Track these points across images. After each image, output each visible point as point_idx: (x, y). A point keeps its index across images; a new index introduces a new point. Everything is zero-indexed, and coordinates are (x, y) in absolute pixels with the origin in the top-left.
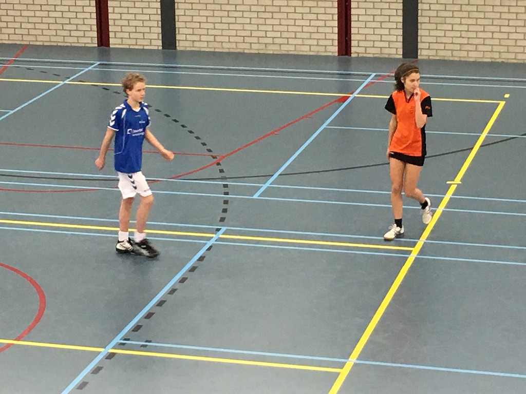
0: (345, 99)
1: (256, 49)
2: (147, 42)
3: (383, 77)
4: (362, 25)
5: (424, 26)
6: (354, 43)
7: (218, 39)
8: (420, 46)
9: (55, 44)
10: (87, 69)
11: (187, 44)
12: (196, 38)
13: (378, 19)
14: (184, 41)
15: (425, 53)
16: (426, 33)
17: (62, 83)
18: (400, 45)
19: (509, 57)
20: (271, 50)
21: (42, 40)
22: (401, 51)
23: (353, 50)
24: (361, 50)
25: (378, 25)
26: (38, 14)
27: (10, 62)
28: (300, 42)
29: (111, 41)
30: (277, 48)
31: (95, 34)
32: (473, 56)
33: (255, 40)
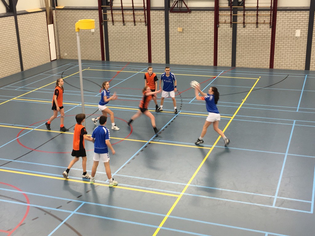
0: (215, 77)
1: (191, 64)
2: (162, 62)
4: (220, 57)
5: (238, 58)
6: (218, 63)
7: (181, 61)
8: (236, 63)
9: (137, 62)
10: (145, 69)
12: (175, 61)
13: (225, 56)
14: (171, 62)
15: (237, 65)
17: (138, 72)
18: (231, 63)
19: (261, 67)
20: (196, 64)
21: (134, 61)
22: (231, 65)
23: (218, 64)
24: (220, 64)
25: (225, 58)
26: (132, 54)
27: (125, 67)
28: (203, 62)
29: (152, 61)
31: (148, 59)
32: (251, 66)
33: (191, 61)
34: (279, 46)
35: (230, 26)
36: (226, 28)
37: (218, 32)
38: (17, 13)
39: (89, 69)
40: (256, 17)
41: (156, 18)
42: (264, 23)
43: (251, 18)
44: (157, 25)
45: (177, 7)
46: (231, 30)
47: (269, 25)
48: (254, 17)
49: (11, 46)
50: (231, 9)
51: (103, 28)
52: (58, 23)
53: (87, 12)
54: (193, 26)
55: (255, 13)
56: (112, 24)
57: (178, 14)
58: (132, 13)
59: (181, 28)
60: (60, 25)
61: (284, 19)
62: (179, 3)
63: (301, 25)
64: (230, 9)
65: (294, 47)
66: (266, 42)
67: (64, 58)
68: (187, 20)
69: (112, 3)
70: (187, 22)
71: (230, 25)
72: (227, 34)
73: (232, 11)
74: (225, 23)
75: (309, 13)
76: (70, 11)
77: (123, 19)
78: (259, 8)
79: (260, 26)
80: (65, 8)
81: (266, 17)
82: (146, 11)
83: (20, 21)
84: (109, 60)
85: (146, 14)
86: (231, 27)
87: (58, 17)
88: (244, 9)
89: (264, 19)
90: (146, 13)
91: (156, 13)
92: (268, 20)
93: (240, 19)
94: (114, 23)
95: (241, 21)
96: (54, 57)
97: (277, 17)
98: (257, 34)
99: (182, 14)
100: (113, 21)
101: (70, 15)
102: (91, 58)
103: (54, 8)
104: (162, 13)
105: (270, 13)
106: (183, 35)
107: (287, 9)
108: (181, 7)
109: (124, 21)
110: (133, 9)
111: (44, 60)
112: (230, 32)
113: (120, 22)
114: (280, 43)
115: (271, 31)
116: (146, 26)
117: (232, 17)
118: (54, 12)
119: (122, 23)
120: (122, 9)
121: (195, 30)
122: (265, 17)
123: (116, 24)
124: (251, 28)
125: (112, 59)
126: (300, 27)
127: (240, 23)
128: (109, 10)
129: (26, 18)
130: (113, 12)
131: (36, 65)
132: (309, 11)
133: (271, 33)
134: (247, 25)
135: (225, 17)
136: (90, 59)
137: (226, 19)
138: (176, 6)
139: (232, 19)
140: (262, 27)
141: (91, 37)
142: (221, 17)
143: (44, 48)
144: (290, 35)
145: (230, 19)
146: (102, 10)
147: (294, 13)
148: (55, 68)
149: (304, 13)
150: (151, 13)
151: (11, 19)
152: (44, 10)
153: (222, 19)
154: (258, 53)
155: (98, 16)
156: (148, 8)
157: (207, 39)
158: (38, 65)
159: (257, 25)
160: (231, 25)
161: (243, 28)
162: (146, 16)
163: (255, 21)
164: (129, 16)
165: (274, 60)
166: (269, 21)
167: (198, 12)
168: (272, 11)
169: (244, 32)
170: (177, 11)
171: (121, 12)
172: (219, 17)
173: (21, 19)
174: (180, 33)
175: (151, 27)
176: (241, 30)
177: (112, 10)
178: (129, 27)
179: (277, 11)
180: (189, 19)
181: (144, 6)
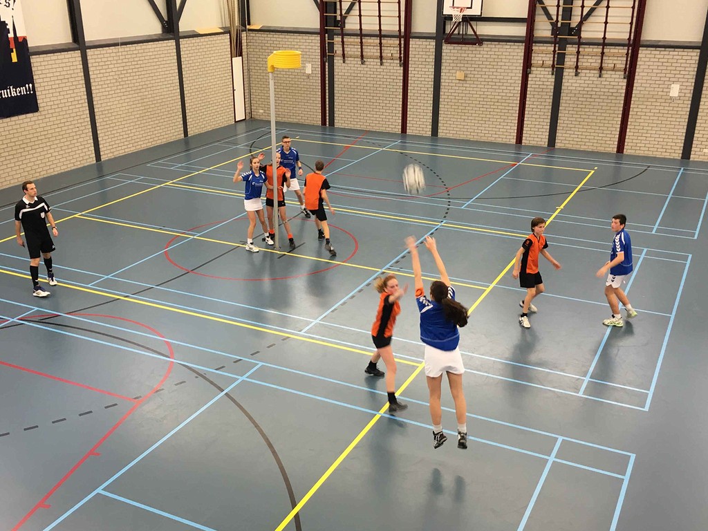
0: (515, 165)
1: (476, 138)
2: (424, 132)
3: (535, 156)
4: (529, 129)
5: (559, 131)
6: (524, 138)
7: (458, 133)
8: (557, 141)
9: (381, 131)
10: (394, 144)
11: (443, 134)
12: (448, 132)
14: (442, 133)
15: (558, 145)
16: (561, 135)
17: (381, 149)
18: (547, 140)
19: (601, 149)
21: (376, 129)
22: (547, 144)
23: (523, 141)
24: (527, 142)
25: (537, 130)
26: (374, 116)
28: (497, 136)
29: (408, 131)
30: (486, 138)
31: (400, 127)
32: (583, 148)
33: (476, 134)
34: (638, 113)
35: (551, 73)
36: (542, 76)
37: (529, 82)
38: (180, 35)
39: (297, 139)
40: (600, 58)
41: (420, 53)
42: (614, 69)
43: (590, 57)
44: (420, 66)
45: (459, 34)
46: (552, 79)
47: (623, 73)
48: (596, 58)
49: (168, 93)
50: (556, 40)
51: (327, 67)
52: (251, 56)
53: (300, 37)
54: (484, 70)
55: (598, 50)
56: (342, 62)
57: (458, 47)
58: (378, 41)
59: (463, 73)
60: (253, 59)
61: (652, 63)
62: (461, 27)
63: (682, 76)
64: (553, 40)
65: (665, 115)
66: (614, 105)
67: (257, 117)
68: (473, 59)
69: (344, 23)
70: (474, 62)
71: (551, 69)
72: (545, 87)
73: (557, 45)
74: (542, 66)
75: (699, 54)
76: (271, 35)
77: (362, 52)
78: (606, 41)
79: (606, 74)
80: (263, 28)
81: (619, 59)
82: (402, 39)
83: (185, 49)
84: (333, 125)
85: (402, 46)
86: (553, 74)
87: (250, 44)
88: (579, 40)
89: (615, 62)
90: (402, 42)
91: (421, 43)
92: (621, 63)
93: (570, 61)
94: (346, 59)
95: (572, 63)
96: (240, 116)
97: (639, 59)
98: (598, 90)
99: (465, 47)
100: (344, 55)
101: (272, 42)
103: (244, 28)
104: (431, 43)
105: (626, 51)
106: (464, 85)
107: (660, 44)
108: (466, 34)
109: (362, 56)
110: (381, 35)
111: (225, 120)
112: (550, 83)
113: (355, 57)
114: (640, 106)
115: (625, 84)
116: (400, 66)
117: (556, 56)
118: (244, 35)
119: (360, 59)
120: (361, 34)
121: (487, 77)
122: (616, 58)
123: (348, 60)
124: (588, 77)
125: (337, 125)
126: (680, 80)
127: (570, 68)
128: (338, 35)
129: (196, 45)
130: (345, 40)
131: (209, 128)
132: (699, 51)
133: (625, 87)
134: (583, 71)
135: (543, 55)
136: (302, 121)
137: (543, 59)
138: (456, 32)
139: (556, 59)
140: (609, 76)
141: (305, 83)
142: (537, 55)
143: (224, 99)
144: (660, 93)
145: (552, 59)
146: (326, 35)
147: (671, 53)
148: (242, 134)
149: (689, 54)
150: (411, 43)
151: (169, 44)
152: (227, 31)
153: (536, 59)
154: (597, 124)
155: (319, 45)
156: (406, 35)
157: (508, 95)
158: (213, 127)
159: (601, 72)
160: (553, 70)
161: (574, 77)
162: (402, 49)
163: (598, 65)
164: (372, 48)
165: (627, 137)
166: (624, 66)
167: (495, 45)
168: (630, 48)
169: (576, 85)
170: (457, 41)
171: (359, 40)
172: (533, 55)
173: (186, 46)
174: (461, 82)
175: (410, 69)
176: (570, 81)
177: (343, 35)
178: (372, 67)
179: (640, 48)
180: (477, 56)
181: (400, 30)
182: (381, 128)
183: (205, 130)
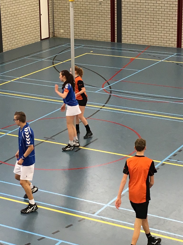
9: (160, 46)
10: (171, 56)
17: (161, 61)
21: (156, 44)
27: (142, 52)
29: (182, 46)
31: (176, 43)
39: (91, 53)
67: (59, 36)
84: (121, 42)
96: (45, 35)
102: (96, 38)
111: (33, 39)
125: (124, 41)
131: (20, 45)
141: (98, 9)
143: (32, 22)
148: (46, 49)
158: (23, 44)
182: (160, 44)
183: (17, 46)
